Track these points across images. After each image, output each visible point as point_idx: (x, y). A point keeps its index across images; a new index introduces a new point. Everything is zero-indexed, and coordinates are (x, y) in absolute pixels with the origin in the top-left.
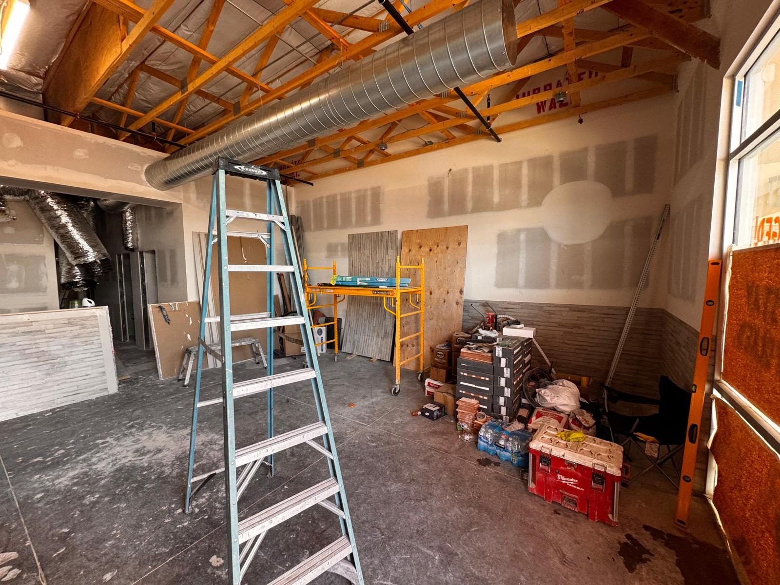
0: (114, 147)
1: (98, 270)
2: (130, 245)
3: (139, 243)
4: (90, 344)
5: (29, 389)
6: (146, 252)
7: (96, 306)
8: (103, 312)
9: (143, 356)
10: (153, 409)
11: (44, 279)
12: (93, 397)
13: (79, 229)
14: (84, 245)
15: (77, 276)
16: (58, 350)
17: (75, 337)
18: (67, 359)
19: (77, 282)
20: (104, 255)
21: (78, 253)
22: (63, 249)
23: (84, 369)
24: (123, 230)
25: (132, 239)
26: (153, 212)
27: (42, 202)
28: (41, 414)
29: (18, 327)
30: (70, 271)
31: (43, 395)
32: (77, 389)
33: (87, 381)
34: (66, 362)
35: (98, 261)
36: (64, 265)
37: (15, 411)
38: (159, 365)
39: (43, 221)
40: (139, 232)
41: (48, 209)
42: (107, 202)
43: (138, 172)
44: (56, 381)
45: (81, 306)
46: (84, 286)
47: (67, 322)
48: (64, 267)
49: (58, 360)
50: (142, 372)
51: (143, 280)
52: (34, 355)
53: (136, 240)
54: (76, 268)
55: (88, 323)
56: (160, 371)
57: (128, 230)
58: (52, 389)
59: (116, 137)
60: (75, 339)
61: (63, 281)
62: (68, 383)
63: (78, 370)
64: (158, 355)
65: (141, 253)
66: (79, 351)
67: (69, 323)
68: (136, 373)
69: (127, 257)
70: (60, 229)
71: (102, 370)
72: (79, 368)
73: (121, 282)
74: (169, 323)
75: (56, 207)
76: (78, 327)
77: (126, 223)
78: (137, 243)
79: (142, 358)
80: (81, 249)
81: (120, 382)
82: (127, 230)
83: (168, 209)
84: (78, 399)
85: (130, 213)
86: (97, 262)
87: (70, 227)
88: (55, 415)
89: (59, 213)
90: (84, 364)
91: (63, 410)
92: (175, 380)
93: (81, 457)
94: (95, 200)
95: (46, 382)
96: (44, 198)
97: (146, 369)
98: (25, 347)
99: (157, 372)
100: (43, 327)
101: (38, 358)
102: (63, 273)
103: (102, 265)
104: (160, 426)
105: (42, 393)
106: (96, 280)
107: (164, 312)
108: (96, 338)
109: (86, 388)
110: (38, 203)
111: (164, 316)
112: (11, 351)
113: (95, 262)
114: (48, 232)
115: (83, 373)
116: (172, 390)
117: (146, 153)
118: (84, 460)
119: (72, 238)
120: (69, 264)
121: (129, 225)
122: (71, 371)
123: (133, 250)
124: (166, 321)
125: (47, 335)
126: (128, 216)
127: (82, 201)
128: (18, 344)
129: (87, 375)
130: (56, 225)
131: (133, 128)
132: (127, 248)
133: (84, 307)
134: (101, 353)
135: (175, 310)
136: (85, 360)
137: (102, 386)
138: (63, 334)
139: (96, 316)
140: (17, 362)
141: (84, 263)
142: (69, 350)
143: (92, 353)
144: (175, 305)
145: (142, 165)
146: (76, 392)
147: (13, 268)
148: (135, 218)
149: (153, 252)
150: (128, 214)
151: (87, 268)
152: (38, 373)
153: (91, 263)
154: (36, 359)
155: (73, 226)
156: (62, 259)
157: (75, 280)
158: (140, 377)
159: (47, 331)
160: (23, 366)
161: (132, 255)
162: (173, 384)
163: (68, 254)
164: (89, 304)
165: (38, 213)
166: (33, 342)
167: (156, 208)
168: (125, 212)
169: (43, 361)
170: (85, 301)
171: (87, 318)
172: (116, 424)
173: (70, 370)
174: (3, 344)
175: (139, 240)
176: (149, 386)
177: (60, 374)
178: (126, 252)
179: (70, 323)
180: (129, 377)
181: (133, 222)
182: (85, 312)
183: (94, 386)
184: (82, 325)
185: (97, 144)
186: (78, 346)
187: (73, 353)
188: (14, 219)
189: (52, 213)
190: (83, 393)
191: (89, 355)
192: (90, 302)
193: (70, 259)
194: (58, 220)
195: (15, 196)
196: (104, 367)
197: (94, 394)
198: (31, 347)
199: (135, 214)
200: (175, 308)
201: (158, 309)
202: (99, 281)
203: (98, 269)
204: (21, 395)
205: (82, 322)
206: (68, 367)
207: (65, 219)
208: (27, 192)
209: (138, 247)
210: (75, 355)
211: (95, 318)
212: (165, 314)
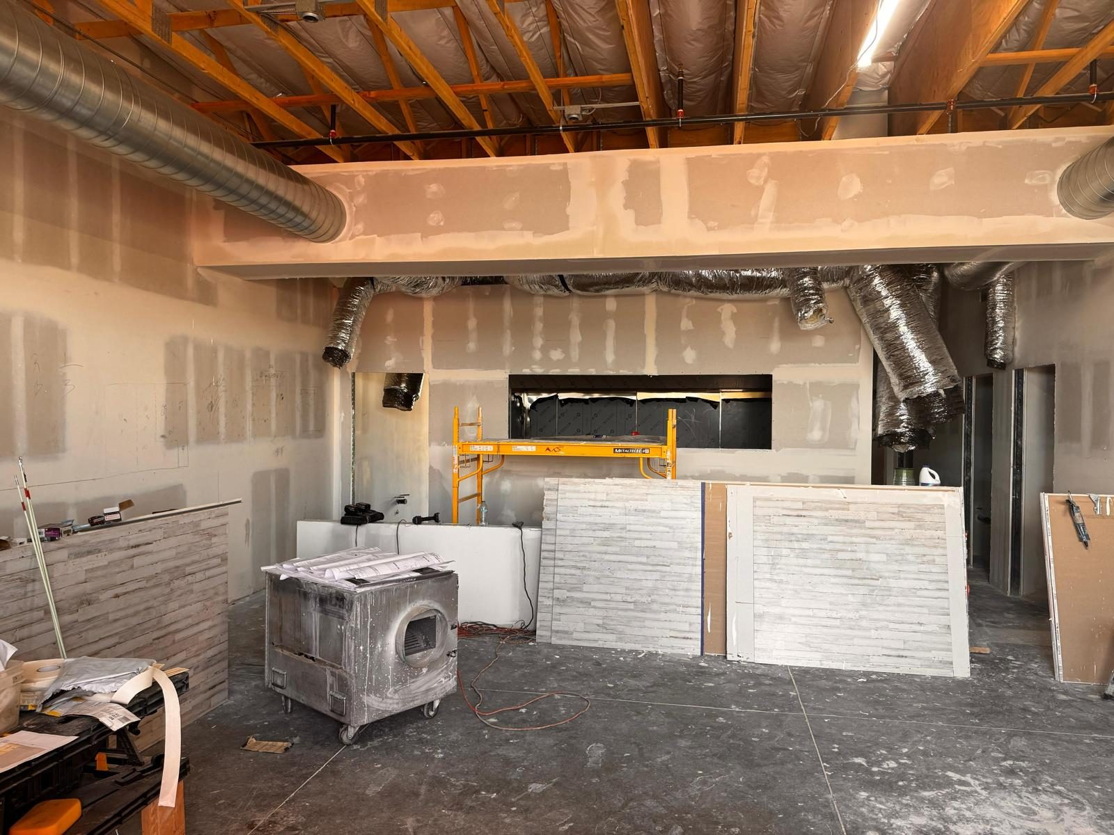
0: (1000, 147)
1: (938, 410)
2: (998, 355)
3: (1016, 349)
4: (929, 562)
5: (838, 623)
6: (1030, 370)
7: (942, 484)
8: (953, 499)
9: (1008, 610)
10: (1051, 748)
11: (855, 426)
12: (929, 672)
13: (914, 330)
14: (922, 361)
15: (902, 421)
16: (879, 562)
17: (908, 542)
18: (892, 583)
19: (902, 434)
20: (953, 380)
21: (910, 378)
22: (888, 369)
23: (916, 610)
24: (987, 324)
25: (1004, 343)
26: (1057, 276)
27: (866, 286)
28: (852, 674)
29: (831, 509)
30: (891, 413)
31: (856, 641)
32: (902, 647)
33: (918, 636)
34: (889, 589)
35: (942, 392)
36: (884, 399)
37: (818, 656)
38: (1057, 643)
39: (865, 319)
40: (1017, 325)
41: (871, 298)
42: (965, 267)
43: (1045, 189)
44: (875, 620)
45: (915, 480)
46: (912, 441)
47: (896, 510)
48: (884, 403)
49: (878, 583)
50: (1014, 648)
51: (1019, 435)
52: (848, 564)
53: (1010, 341)
54: (902, 405)
55: (927, 518)
56: (1059, 659)
57: (996, 323)
58: (867, 634)
59: (1004, 125)
60: (906, 547)
61: (880, 431)
62: (891, 630)
63: (907, 609)
64: (1055, 618)
65: (1020, 374)
66: (909, 572)
67: (899, 514)
68: (1001, 647)
69: (987, 381)
70: (886, 330)
71: (944, 620)
72: (909, 606)
73: (968, 436)
74: (1086, 544)
75: (884, 293)
76: (912, 525)
77: (994, 308)
78: (1013, 351)
79: (1006, 615)
80: (916, 368)
81: (974, 657)
82: (994, 322)
83: (1099, 261)
84: (904, 668)
85: (1005, 285)
86: (940, 395)
87: (903, 328)
88: (871, 685)
89: (887, 302)
90: (917, 601)
91: (881, 681)
92: (1093, 691)
93: (926, 794)
94: (940, 267)
95: (861, 618)
96: (869, 278)
97: (1021, 642)
98: (838, 546)
99: (1049, 657)
100: (862, 516)
101: (853, 570)
102: (882, 416)
103: (947, 399)
104: (1077, 801)
105: (855, 636)
106: (931, 431)
107: (1077, 514)
108: (940, 551)
109: (917, 649)
110: (861, 289)
111: (1076, 526)
112: (821, 549)
113: (936, 394)
114: (869, 339)
115: (915, 619)
116: (1091, 718)
117: (1063, 139)
118: (933, 803)
119: (903, 348)
120: (893, 397)
121: (999, 311)
122: (895, 608)
123: (1002, 366)
124: (1081, 540)
125: (869, 532)
126: (1000, 292)
127: (920, 272)
128: (830, 538)
129: (921, 624)
130: (883, 325)
131: (1048, 91)
132: (991, 362)
133: (924, 484)
134: (945, 586)
135: (1103, 516)
136: (919, 593)
137: (942, 655)
138: (889, 533)
139: (942, 507)
140: (826, 571)
141: (919, 397)
142: (896, 567)
143: (931, 581)
144: (1103, 502)
145: (1053, 170)
146: (901, 653)
147: (818, 405)
148: (1013, 296)
149: (1049, 370)
150: (999, 287)
151: (920, 405)
152: (850, 598)
153: (929, 396)
154: (849, 573)
155: (907, 324)
156: (882, 390)
157: (899, 430)
158: (1010, 658)
159: (868, 524)
160: (833, 580)
161: (998, 377)
162: (1090, 701)
163: (894, 380)
164: (929, 480)
165: (859, 306)
166: (848, 539)
167: (1066, 265)
168: (993, 285)
169: (859, 579)
170: (925, 473)
171: (928, 509)
172: (979, 752)
173: (894, 605)
174: (812, 534)
175: (1018, 343)
176: (1034, 687)
177: (881, 608)
178: (987, 370)
179: (901, 513)
180: (988, 651)
181: (1009, 303)
182: (925, 496)
183: (930, 650)
184: (919, 520)
185: (971, 152)
186: (909, 562)
187: (902, 575)
188: (831, 322)
189: (878, 304)
190: (913, 657)
191: (926, 584)
192: (933, 476)
193: (896, 389)
194: (886, 315)
195: (834, 281)
196: (949, 615)
197: (930, 667)
198: (844, 548)
199: (1013, 285)
200: (1103, 509)
201: (1063, 507)
202: (935, 432)
203: (939, 407)
204: (825, 630)
205: (919, 516)
206: (892, 600)
207: (895, 313)
208: (848, 272)
209: (1013, 359)
210: (906, 579)
211: (940, 511)
212: (1080, 521)
